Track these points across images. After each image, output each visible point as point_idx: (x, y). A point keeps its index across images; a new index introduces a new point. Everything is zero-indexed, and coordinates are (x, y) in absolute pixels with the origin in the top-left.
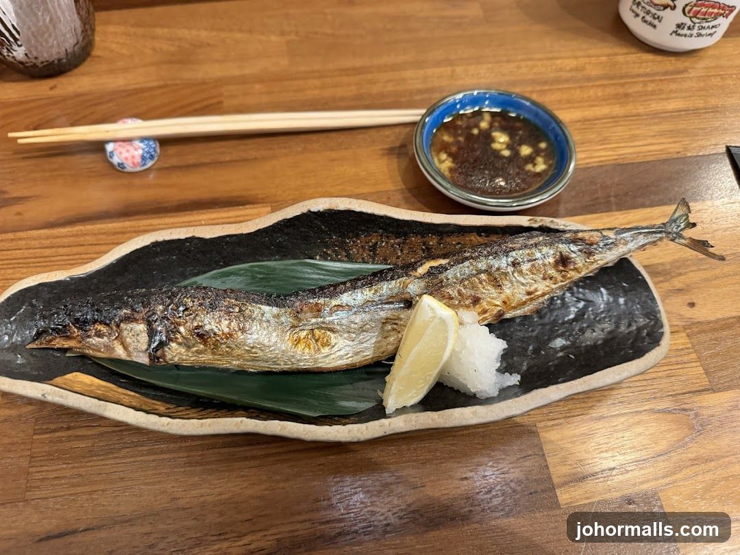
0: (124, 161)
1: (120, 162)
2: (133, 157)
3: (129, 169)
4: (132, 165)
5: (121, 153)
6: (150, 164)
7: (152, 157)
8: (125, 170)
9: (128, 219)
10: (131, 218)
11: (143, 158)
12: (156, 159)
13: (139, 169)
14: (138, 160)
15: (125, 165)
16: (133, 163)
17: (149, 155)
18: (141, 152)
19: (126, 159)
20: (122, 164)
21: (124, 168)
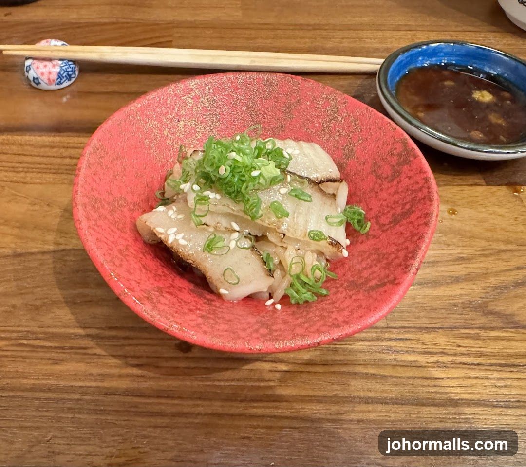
0: (40, 76)
1: (35, 76)
2: (50, 73)
3: (43, 86)
4: (47, 81)
5: (38, 68)
6: (66, 84)
7: (69, 77)
8: (39, 87)
9: (58, 134)
10: (62, 134)
11: (60, 76)
12: (73, 80)
13: (53, 87)
14: (54, 76)
15: (40, 81)
16: (49, 79)
17: (66, 73)
18: (58, 69)
19: (42, 74)
20: (37, 79)
21: (39, 83)
